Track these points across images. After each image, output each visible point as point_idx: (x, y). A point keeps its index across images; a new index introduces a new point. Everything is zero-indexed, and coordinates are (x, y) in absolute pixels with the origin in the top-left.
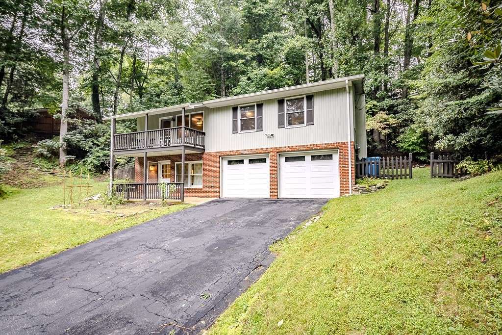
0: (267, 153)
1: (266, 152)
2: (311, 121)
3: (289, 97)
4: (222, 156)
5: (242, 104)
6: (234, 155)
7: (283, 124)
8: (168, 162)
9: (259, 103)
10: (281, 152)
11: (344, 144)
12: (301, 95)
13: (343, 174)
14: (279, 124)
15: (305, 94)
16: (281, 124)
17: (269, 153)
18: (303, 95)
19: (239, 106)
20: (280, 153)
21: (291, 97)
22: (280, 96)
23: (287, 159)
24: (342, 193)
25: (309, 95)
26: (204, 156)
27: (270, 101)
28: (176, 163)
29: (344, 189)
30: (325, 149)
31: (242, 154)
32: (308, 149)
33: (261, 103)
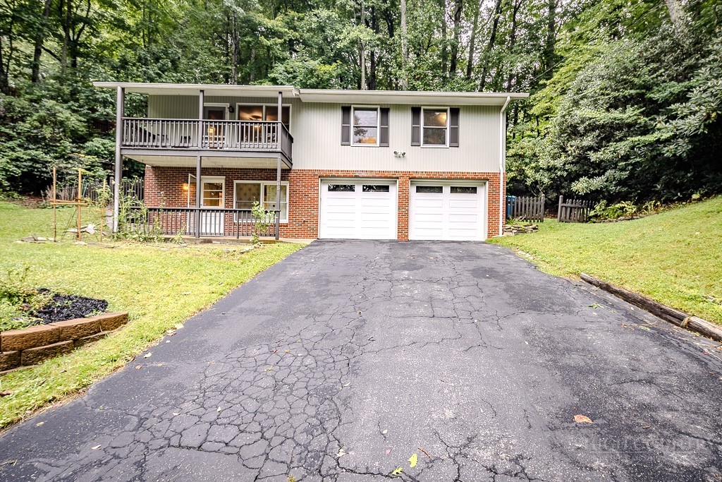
0: (395, 178)
1: (394, 176)
2: (455, 141)
3: (427, 105)
4: (324, 177)
5: (356, 104)
6: (344, 177)
7: (419, 141)
8: (220, 180)
9: (383, 107)
10: (415, 178)
11: (496, 175)
12: (444, 106)
13: (492, 212)
14: (413, 141)
15: (449, 106)
16: (415, 141)
17: (398, 178)
18: (447, 106)
19: (352, 106)
20: (413, 179)
21: (430, 105)
22: (416, 103)
23: (419, 189)
24: (490, 235)
25: (454, 107)
26: (292, 175)
27: (400, 107)
28: (235, 182)
29: (492, 230)
30: (473, 179)
31: (356, 177)
32: (451, 177)
33: (386, 107)
